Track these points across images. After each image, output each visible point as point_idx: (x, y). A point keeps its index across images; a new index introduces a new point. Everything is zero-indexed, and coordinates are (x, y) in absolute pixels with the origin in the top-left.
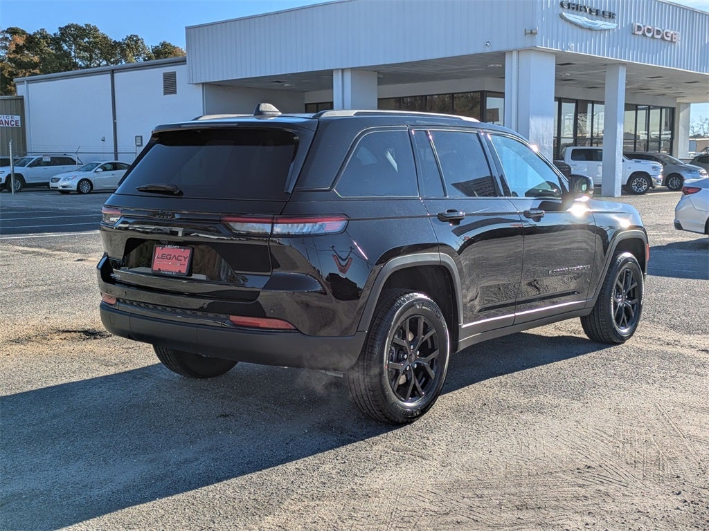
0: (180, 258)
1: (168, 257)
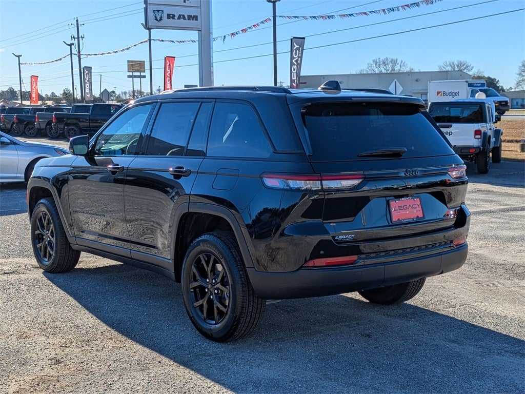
0: (414, 206)
1: (405, 207)
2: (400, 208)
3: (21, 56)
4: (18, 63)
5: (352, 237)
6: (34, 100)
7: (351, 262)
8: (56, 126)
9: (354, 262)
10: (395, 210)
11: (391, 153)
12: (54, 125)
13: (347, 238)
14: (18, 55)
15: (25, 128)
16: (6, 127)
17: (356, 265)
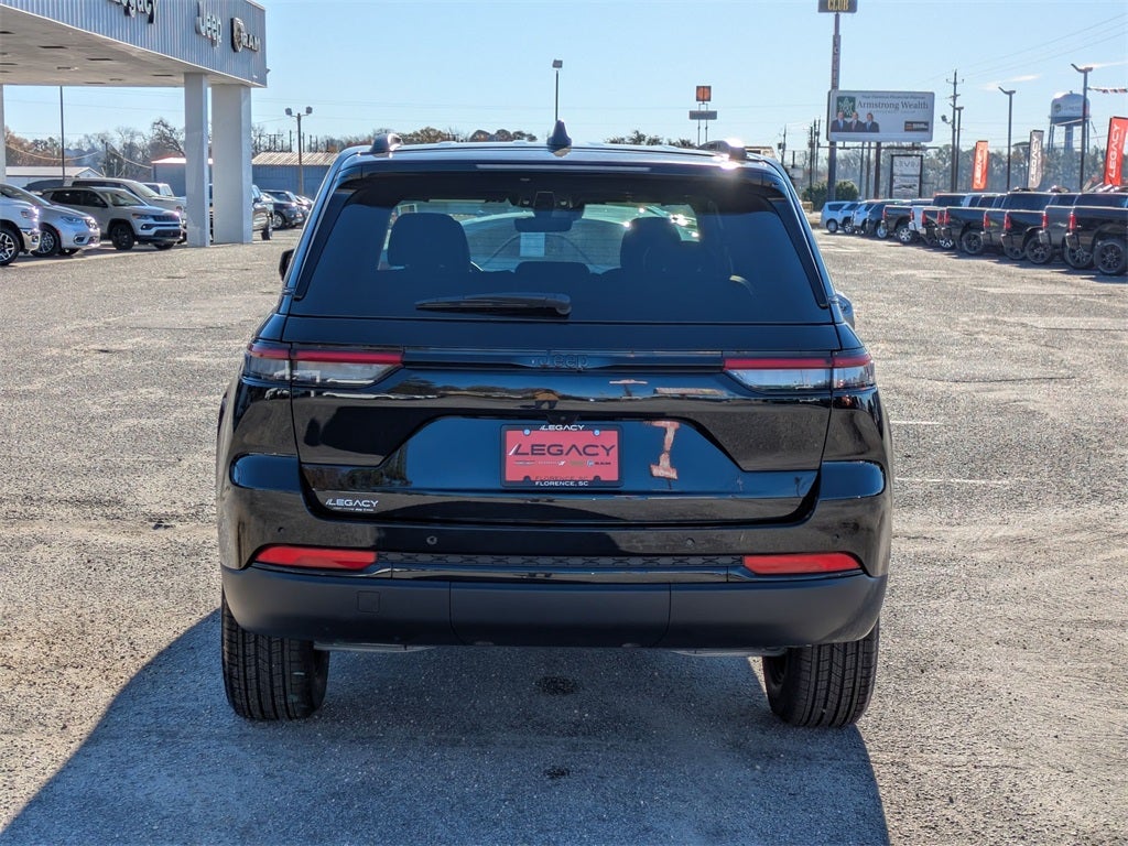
0: (591, 450)
1: (553, 449)
2: (536, 450)
3: (1091, 69)
4: (1082, 85)
5: (372, 506)
6: (1113, 176)
7: (357, 567)
8: (1076, 240)
9: (363, 568)
10: (516, 453)
11: (525, 305)
12: (1070, 237)
13: (358, 506)
14: (1083, 68)
15: (1025, 244)
16: (991, 240)
17: (371, 575)
